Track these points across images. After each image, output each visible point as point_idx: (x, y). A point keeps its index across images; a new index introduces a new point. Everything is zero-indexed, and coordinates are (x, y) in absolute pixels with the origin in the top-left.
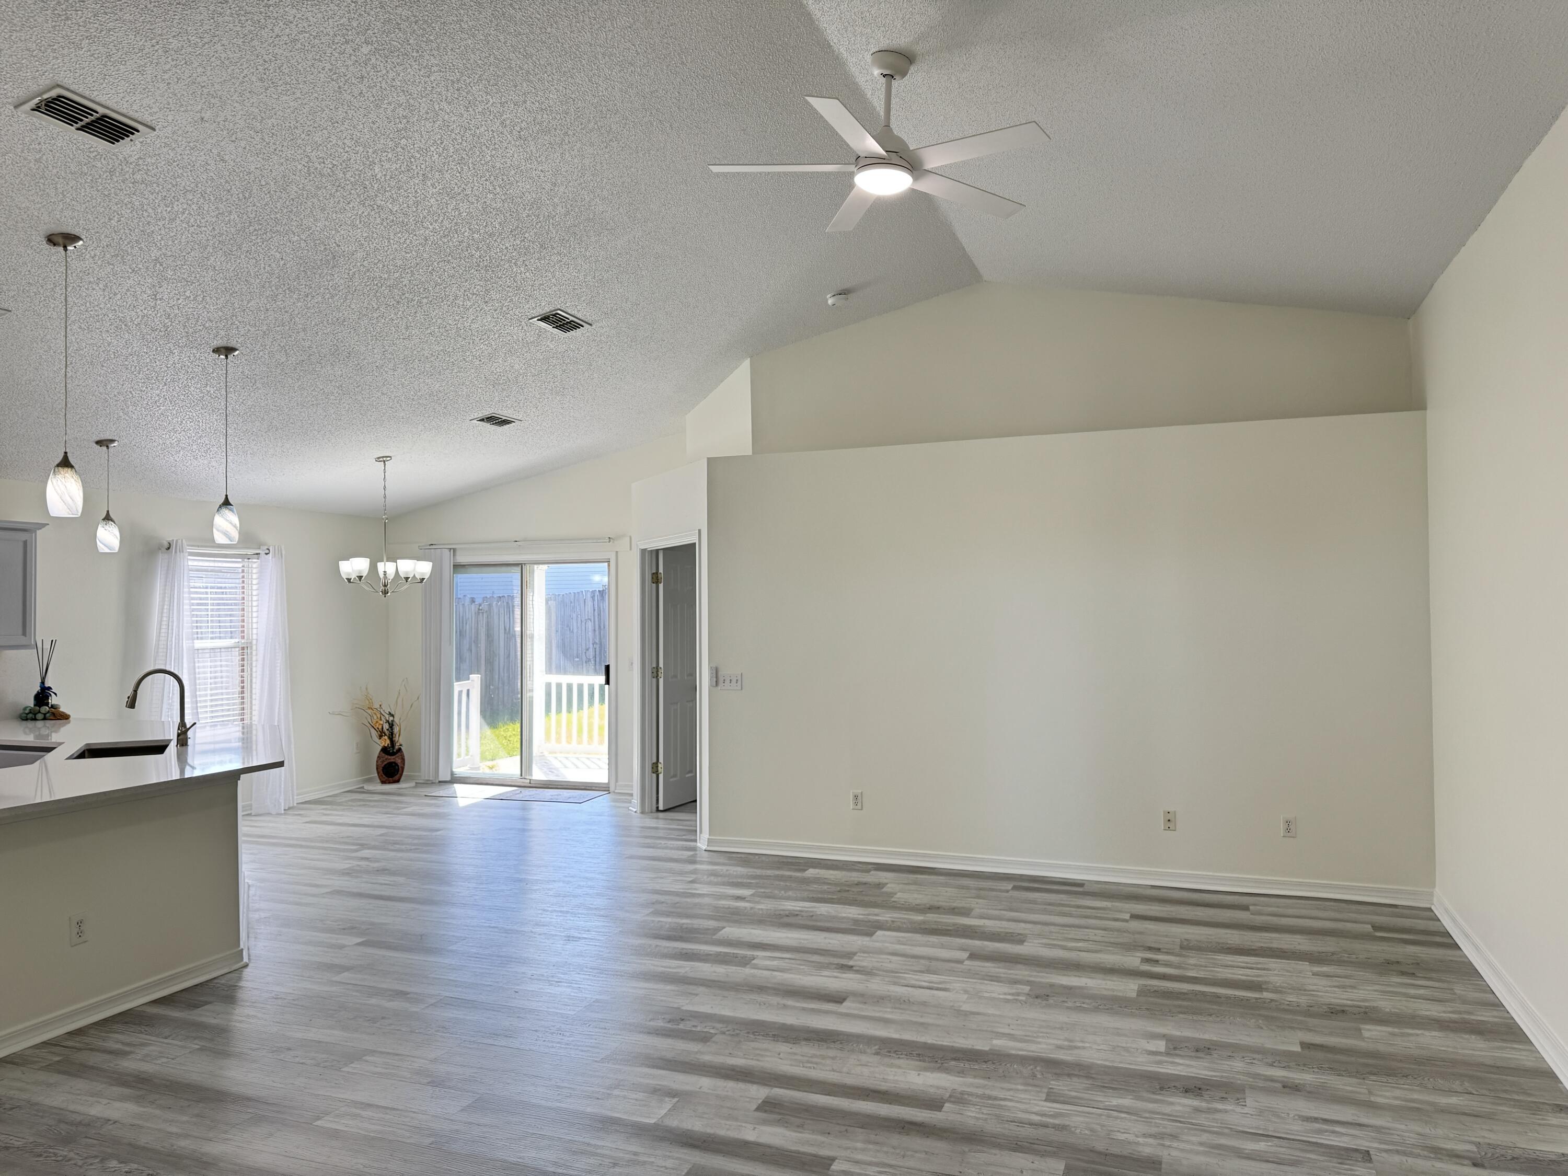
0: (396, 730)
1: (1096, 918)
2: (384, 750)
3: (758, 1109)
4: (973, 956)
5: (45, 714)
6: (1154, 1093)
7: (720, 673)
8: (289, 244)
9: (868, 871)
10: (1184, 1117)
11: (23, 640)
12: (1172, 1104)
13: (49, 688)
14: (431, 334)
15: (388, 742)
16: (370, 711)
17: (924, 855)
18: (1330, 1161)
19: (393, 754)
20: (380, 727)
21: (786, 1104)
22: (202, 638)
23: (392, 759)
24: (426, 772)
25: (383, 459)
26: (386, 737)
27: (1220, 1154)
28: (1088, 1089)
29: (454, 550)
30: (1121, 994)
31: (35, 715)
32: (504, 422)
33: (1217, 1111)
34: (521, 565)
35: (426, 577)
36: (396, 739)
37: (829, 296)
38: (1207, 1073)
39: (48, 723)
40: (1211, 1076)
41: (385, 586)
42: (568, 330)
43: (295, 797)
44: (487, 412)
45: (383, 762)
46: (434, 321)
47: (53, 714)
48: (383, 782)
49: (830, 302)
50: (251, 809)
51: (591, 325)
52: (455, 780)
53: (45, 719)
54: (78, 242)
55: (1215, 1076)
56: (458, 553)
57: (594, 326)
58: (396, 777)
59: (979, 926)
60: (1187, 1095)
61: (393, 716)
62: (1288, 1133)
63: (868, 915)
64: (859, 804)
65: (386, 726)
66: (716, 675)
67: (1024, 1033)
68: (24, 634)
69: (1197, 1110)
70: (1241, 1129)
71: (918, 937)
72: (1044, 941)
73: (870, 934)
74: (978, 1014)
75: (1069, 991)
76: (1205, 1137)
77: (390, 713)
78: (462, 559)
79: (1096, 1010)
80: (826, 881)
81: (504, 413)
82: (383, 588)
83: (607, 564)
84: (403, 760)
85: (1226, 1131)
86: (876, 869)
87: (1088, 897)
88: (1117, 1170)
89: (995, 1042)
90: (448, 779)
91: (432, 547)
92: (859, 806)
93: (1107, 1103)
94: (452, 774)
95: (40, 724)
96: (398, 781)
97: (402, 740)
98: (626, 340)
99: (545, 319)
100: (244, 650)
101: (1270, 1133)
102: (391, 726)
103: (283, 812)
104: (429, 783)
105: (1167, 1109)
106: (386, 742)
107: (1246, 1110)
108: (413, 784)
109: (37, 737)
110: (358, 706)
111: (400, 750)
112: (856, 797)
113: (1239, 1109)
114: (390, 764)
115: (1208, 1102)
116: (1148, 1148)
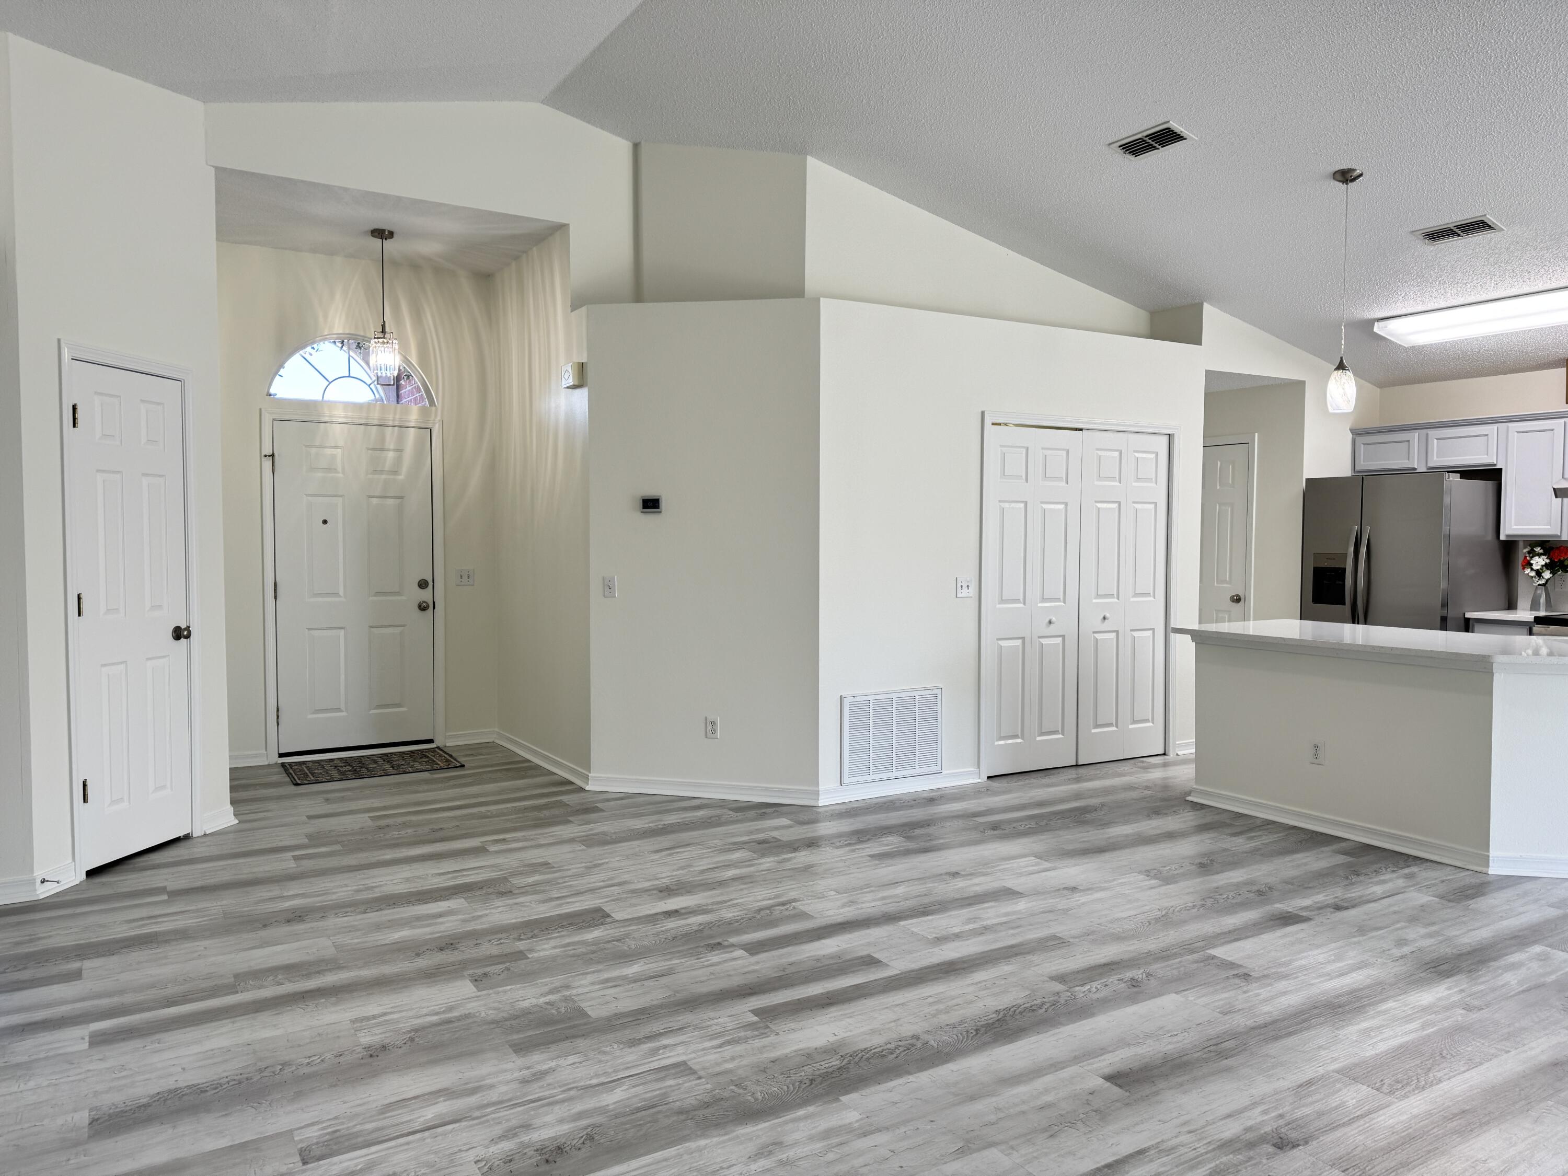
10: (534, 1109)
12: (561, 1121)
18: (348, 1128)
27: (466, 1084)
33: (503, 1137)
60: (555, 1144)
62: (408, 1143)
69: (527, 1127)
70: (464, 1124)
76: (494, 1096)
85: (477, 1114)
88: (545, 1030)
101: (427, 1134)
105: (559, 1111)
107: (471, 1156)
113: (481, 1152)
115: (523, 1145)
116: (539, 1060)
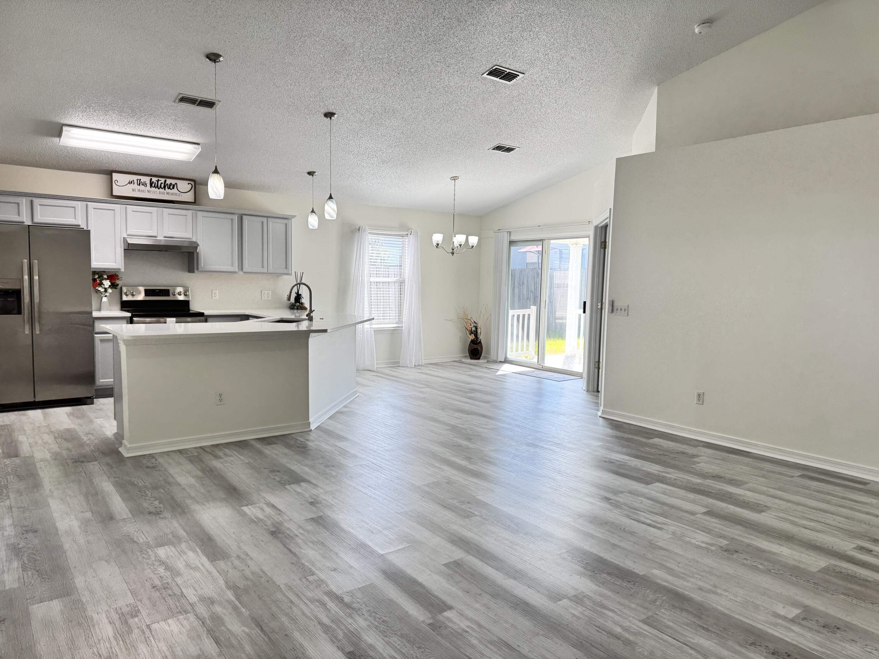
0: (479, 331)
1: (851, 509)
2: (473, 342)
3: (445, 565)
4: (710, 513)
5: (298, 307)
6: (741, 645)
7: (615, 304)
8: (316, 43)
9: (696, 446)
11: (285, 271)
13: (301, 295)
14: (429, 92)
15: (474, 337)
16: (466, 320)
17: (747, 443)
19: (477, 344)
20: (470, 329)
21: (465, 566)
22: (379, 277)
23: (476, 346)
24: (493, 356)
25: (454, 178)
26: (473, 335)
28: (687, 625)
29: (510, 232)
30: (803, 566)
31: (294, 306)
32: (509, 150)
34: (542, 240)
35: (475, 245)
36: (479, 336)
37: (696, 26)
38: (815, 647)
39: (299, 311)
40: (813, 650)
41: (453, 250)
42: (510, 80)
43: (423, 360)
44: (496, 144)
45: (471, 347)
46: (426, 83)
47: (301, 307)
48: (471, 358)
49: (697, 31)
50: (399, 364)
51: (524, 74)
52: (506, 361)
53: (297, 309)
54: (220, 58)
55: (817, 651)
56: (512, 234)
57: (526, 75)
58: (478, 356)
59: (740, 495)
61: (476, 323)
63: (662, 472)
64: (701, 400)
65: (474, 329)
66: (612, 304)
67: (683, 571)
68: (286, 268)
71: (682, 492)
72: (781, 515)
73: (647, 483)
74: (665, 550)
75: (759, 552)
77: (475, 322)
78: (514, 238)
79: (768, 572)
80: (659, 447)
81: (507, 143)
82: (452, 251)
83: (588, 238)
84: (482, 347)
86: (704, 446)
87: (860, 493)
89: (656, 572)
90: (503, 360)
91: (500, 231)
92: (701, 402)
93: (689, 639)
94: (506, 358)
95: (295, 311)
96: (479, 359)
97: (482, 337)
98: (555, 83)
99: (491, 73)
100: (402, 283)
102: (476, 328)
103: (413, 366)
104: (495, 362)
106: (472, 337)
108: (486, 361)
109: (295, 316)
110: (460, 317)
111: (480, 342)
112: (699, 395)
114: (475, 349)
